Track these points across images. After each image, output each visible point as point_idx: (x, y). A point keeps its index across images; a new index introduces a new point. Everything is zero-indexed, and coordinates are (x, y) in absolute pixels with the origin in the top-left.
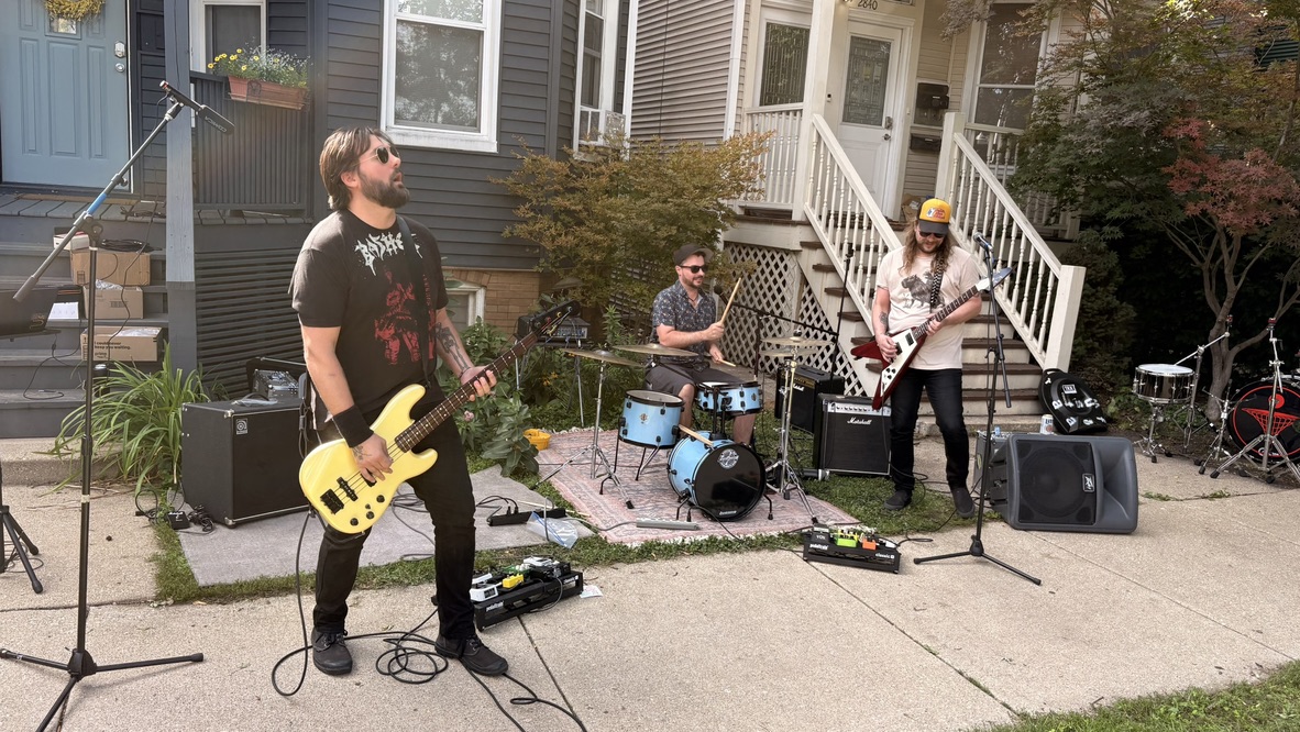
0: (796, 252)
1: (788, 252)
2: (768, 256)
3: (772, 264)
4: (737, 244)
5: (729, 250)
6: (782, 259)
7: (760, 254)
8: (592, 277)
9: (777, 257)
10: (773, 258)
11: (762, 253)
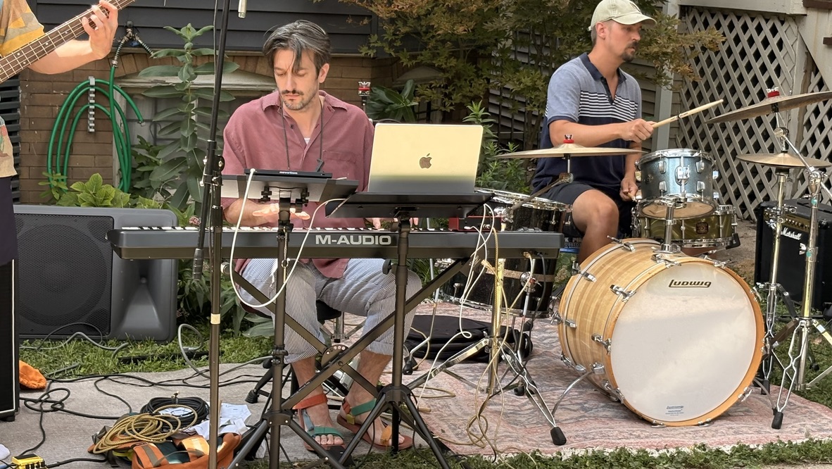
0: (797, 18)
1: (783, 18)
2: (752, 26)
3: (758, 40)
4: (701, 10)
5: (689, 19)
6: (774, 31)
7: (738, 25)
8: (453, 62)
9: (767, 28)
10: (759, 29)
11: (741, 23)
